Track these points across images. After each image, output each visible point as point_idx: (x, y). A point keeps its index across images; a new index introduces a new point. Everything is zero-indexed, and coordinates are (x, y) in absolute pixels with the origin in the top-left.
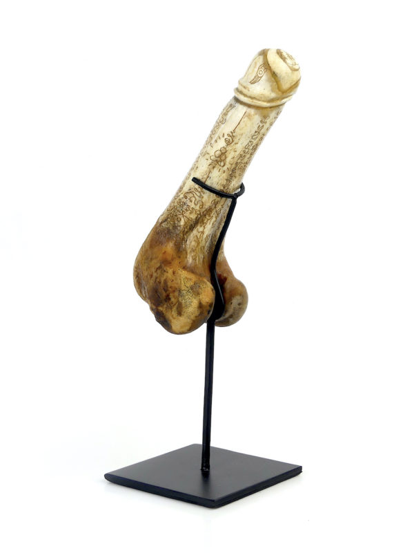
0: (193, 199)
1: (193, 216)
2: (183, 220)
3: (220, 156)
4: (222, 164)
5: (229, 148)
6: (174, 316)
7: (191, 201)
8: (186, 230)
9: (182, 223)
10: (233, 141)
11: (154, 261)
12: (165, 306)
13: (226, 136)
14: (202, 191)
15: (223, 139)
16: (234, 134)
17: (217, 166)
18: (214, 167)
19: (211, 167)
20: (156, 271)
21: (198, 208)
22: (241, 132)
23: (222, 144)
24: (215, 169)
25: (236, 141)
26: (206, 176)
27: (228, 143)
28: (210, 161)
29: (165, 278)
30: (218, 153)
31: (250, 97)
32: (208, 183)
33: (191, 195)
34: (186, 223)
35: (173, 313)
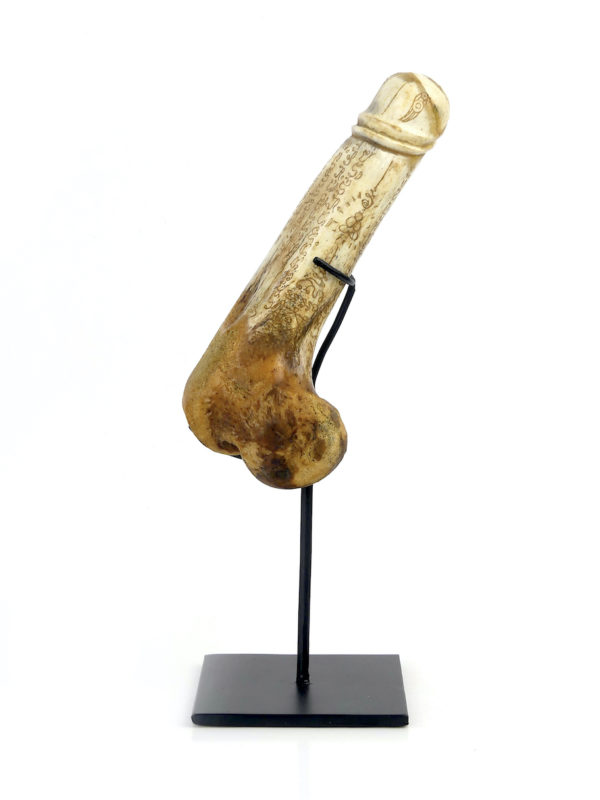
0: (312, 289)
1: (309, 314)
2: (295, 320)
3: (353, 226)
4: (355, 237)
5: (366, 214)
6: (307, 461)
7: (308, 292)
8: (299, 335)
9: (294, 325)
10: (372, 203)
11: (258, 385)
12: (290, 449)
13: (363, 196)
14: (325, 277)
15: (359, 201)
16: (375, 194)
17: (349, 239)
18: (344, 242)
19: (340, 241)
20: (265, 399)
21: (316, 301)
22: (385, 190)
23: (357, 207)
24: (345, 244)
25: (376, 202)
26: (331, 256)
27: (366, 206)
28: (339, 233)
29: (286, 407)
30: (352, 220)
31: (400, 140)
32: (334, 264)
33: (308, 283)
34: (299, 325)
35: (305, 457)
